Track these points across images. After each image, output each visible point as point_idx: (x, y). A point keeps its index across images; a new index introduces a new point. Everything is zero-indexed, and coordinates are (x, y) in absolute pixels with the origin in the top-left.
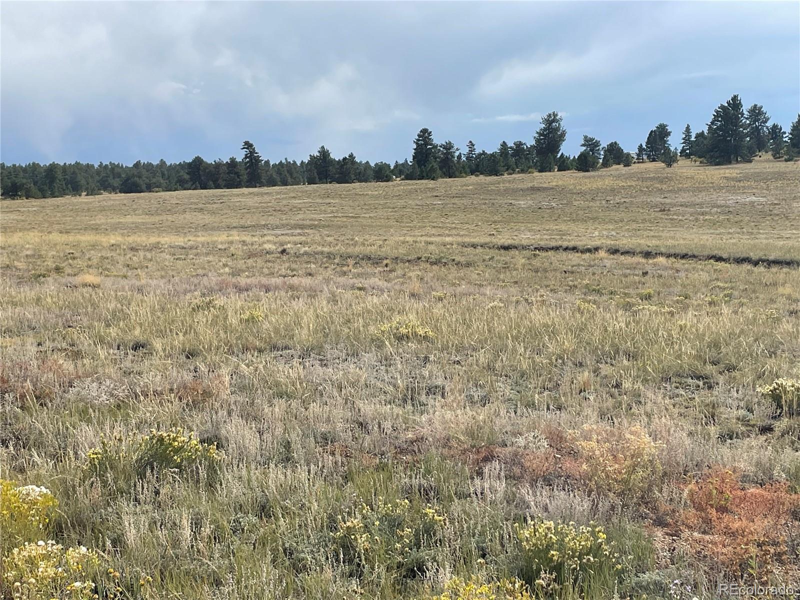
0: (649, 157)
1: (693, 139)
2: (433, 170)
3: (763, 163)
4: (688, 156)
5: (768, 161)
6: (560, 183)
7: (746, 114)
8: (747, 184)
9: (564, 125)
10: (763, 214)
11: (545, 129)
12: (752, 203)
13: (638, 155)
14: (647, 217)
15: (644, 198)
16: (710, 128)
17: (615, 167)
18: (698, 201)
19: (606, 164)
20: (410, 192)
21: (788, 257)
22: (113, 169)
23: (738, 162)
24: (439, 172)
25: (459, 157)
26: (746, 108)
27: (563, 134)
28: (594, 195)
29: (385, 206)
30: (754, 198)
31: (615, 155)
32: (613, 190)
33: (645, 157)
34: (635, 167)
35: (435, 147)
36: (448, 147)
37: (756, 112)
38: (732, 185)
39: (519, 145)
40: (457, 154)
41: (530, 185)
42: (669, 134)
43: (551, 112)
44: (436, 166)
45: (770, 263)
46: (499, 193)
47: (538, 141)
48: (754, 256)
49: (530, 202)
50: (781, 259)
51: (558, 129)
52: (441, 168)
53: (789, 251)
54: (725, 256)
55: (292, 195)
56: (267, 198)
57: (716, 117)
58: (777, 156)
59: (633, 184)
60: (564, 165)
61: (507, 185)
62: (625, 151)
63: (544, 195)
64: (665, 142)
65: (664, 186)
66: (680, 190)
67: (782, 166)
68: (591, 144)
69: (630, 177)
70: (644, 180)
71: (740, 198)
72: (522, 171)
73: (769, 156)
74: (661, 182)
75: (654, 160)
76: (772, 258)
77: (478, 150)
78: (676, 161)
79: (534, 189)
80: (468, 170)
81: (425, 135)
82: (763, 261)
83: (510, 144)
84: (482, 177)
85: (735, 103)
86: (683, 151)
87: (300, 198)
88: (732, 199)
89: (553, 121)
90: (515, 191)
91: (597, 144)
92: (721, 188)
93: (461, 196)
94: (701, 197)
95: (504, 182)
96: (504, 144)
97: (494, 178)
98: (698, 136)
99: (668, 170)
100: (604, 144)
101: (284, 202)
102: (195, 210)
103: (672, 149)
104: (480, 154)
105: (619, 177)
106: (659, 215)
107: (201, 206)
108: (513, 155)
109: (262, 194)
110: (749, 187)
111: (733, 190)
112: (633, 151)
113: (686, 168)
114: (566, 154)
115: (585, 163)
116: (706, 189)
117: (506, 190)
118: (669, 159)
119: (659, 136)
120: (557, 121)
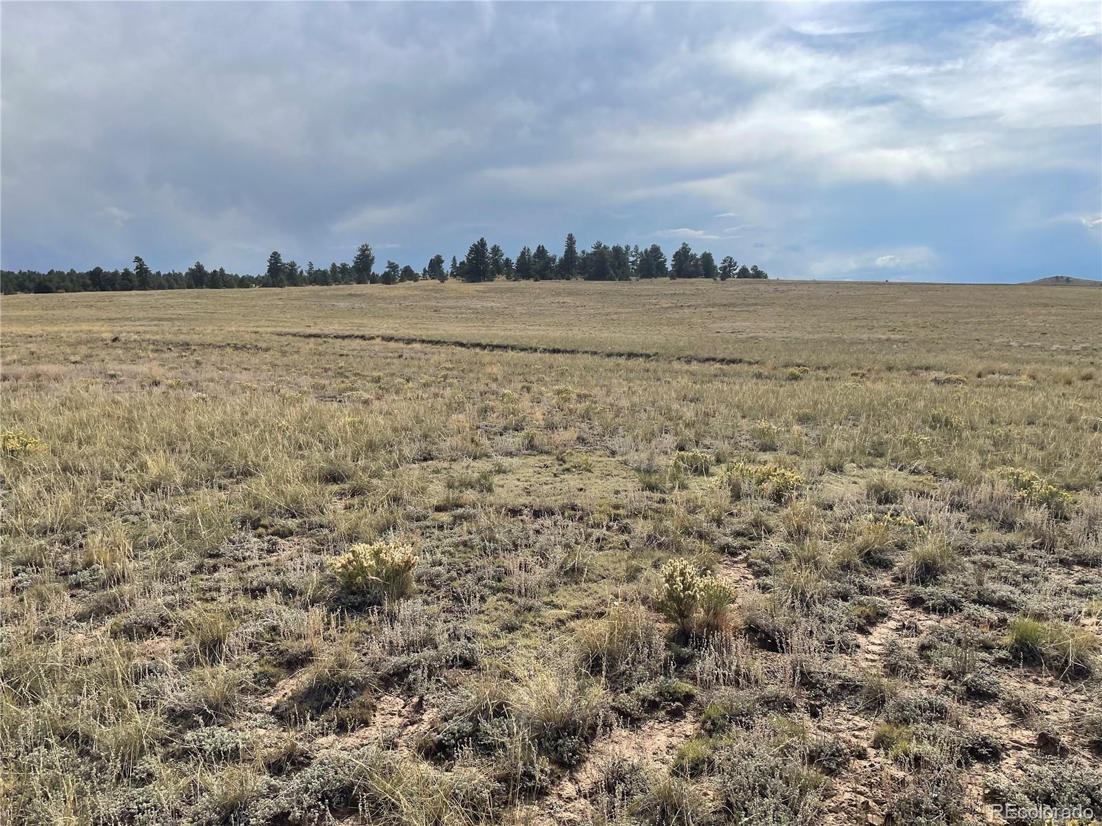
0: (430, 276)
1: (458, 265)
2: (281, 281)
3: (500, 282)
4: (455, 276)
5: (503, 280)
6: (370, 291)
7: (489, 251)
8: (489, 294)
9: (373, 253)
10: (498, 314)
11: (360, 255)
12: (492, 307)
13: (424, 275)
14: (425, 315)
15: (424, 303)
16: (468, 259)
17: (408, 282)
18: (458, 305)
19: (402, 280)
20: (262, 296)
21: (505, 343)
22: (29, 275)
23: (485, 281)
24: (286, 282)
25: (301, 272)
26: (489, 247)
27: (373, 259)
28: (391, 300)
29: (240, 305)
30: (493, 304)
31: (408, 274)
32: (405, 297)
33: (428, 276)
34: (421, 283)
35: (284, 265)
36: (293, 265)
37: (496, 250)
38: (481, 296)
39: (344, 265)
40: (299, 270)
41: (349, 292)
42: (443, 261)
43: (364, 244)
44: (283, 277)
45: (494, 347)
46: (326, 297)
47: (356, 263)
48: (484, 342)
49: (348, 304)
50: (502, 344)
51: (369, 256)
52: (288, 280)
53: (507, 339)
54: (465, 342)
55: (170, 296)
56: (149, 298)
57: (471, 252)
58: (508, 278)
59: (418, 293)
60: (374, 280)
61: (333, 292)
62: (415, 272)
63: (357, 299)
64: (441, 267)
65: (438, 296)
66: (448, 298)
67: (511, 284)
68: (393, 266)
69: (416, 288)
70: (425, 290)
71: (485, 304)
72: (346, 283)
73: (504, 277)
74: (436, 292)
75: (433, 278)
76: (495, 344)
77: (315, 268)
78: (447, 279)
79: (350, 295)
80: (308, 282)
81: (275, 257)
82: (489, 346)
83: (338, 265)
84: (317, 286)
85: (482, 243)
86: (452, 273)
87: (175, 298)
88: (478, 304)
89: (366, 250)
90: (337, 296)
91: (397, 266)
92: (473, 297)
93: (299, 299)
94: (461, 303)
95: (331, 290)
96: (334, 265)
97: (325, 287)
98: (461, 264)
99: (441, 285)
100: (401, 267)
101: (161, 301)
102: (86, 307)
103: (445, 272)
104: (317, 271)
105: (408, 288)
106: (433, 314)
107: (92, 303)
108: (340, 272)
109: (145, 295)
110: (491, 297)
111: (481, 298)
112: (420, 273)
113: (453, 284)
114: (376, 273)
115: (387, 279)
116: (464, 298)
117: (332, 296)
118: (443, 278)
119: (436, 264)
120: (368, 250)
